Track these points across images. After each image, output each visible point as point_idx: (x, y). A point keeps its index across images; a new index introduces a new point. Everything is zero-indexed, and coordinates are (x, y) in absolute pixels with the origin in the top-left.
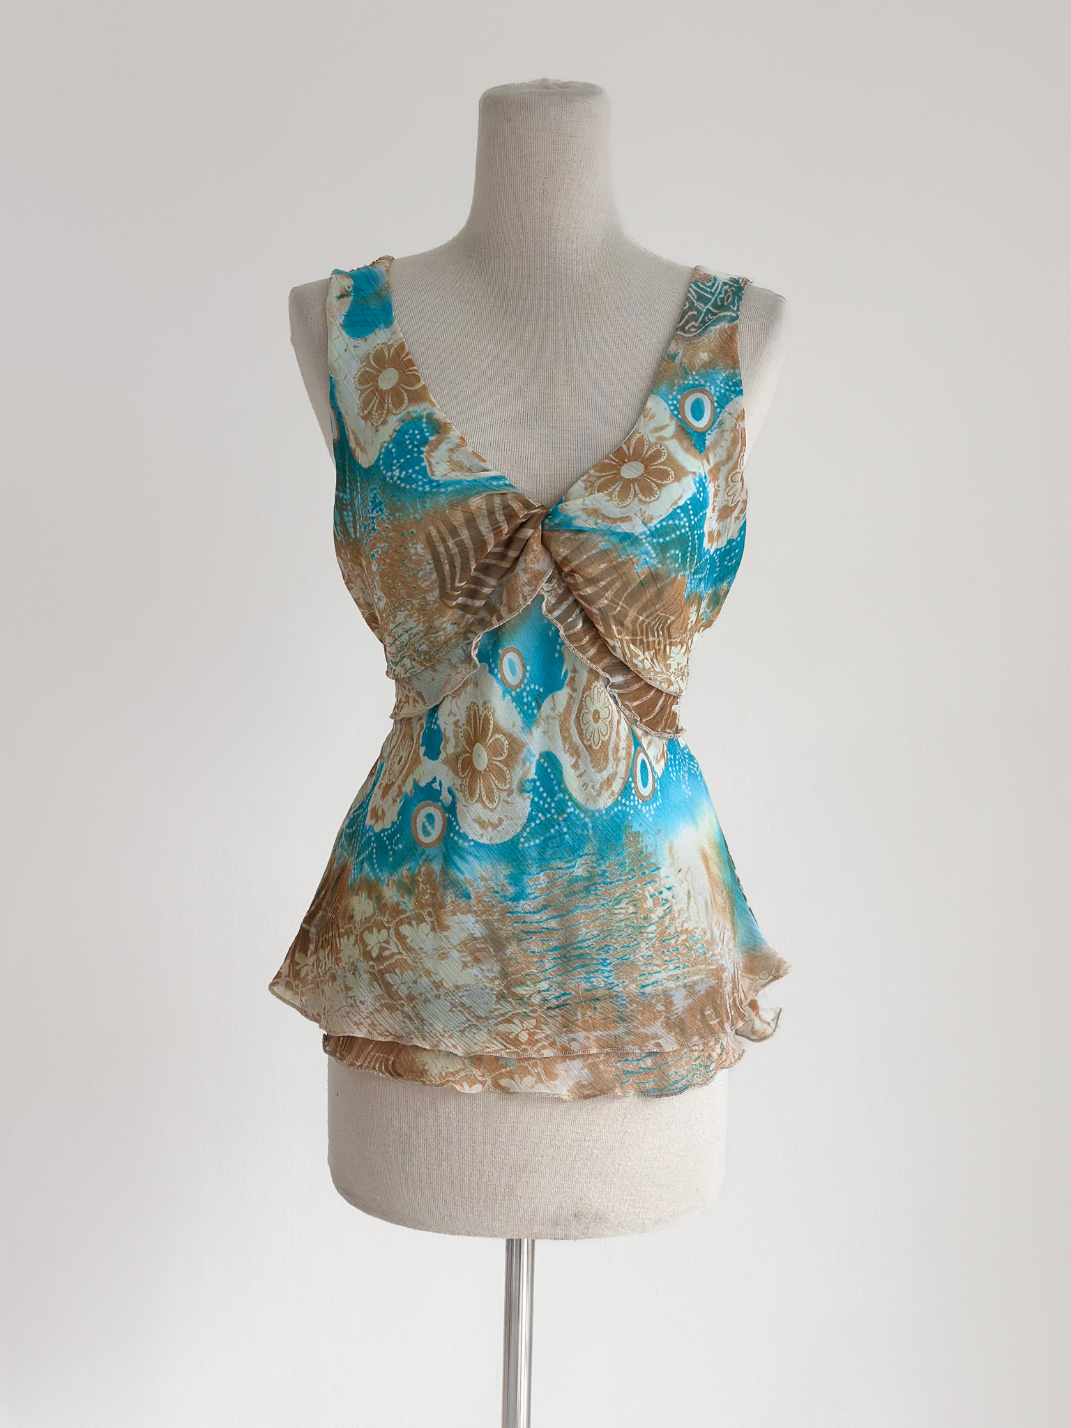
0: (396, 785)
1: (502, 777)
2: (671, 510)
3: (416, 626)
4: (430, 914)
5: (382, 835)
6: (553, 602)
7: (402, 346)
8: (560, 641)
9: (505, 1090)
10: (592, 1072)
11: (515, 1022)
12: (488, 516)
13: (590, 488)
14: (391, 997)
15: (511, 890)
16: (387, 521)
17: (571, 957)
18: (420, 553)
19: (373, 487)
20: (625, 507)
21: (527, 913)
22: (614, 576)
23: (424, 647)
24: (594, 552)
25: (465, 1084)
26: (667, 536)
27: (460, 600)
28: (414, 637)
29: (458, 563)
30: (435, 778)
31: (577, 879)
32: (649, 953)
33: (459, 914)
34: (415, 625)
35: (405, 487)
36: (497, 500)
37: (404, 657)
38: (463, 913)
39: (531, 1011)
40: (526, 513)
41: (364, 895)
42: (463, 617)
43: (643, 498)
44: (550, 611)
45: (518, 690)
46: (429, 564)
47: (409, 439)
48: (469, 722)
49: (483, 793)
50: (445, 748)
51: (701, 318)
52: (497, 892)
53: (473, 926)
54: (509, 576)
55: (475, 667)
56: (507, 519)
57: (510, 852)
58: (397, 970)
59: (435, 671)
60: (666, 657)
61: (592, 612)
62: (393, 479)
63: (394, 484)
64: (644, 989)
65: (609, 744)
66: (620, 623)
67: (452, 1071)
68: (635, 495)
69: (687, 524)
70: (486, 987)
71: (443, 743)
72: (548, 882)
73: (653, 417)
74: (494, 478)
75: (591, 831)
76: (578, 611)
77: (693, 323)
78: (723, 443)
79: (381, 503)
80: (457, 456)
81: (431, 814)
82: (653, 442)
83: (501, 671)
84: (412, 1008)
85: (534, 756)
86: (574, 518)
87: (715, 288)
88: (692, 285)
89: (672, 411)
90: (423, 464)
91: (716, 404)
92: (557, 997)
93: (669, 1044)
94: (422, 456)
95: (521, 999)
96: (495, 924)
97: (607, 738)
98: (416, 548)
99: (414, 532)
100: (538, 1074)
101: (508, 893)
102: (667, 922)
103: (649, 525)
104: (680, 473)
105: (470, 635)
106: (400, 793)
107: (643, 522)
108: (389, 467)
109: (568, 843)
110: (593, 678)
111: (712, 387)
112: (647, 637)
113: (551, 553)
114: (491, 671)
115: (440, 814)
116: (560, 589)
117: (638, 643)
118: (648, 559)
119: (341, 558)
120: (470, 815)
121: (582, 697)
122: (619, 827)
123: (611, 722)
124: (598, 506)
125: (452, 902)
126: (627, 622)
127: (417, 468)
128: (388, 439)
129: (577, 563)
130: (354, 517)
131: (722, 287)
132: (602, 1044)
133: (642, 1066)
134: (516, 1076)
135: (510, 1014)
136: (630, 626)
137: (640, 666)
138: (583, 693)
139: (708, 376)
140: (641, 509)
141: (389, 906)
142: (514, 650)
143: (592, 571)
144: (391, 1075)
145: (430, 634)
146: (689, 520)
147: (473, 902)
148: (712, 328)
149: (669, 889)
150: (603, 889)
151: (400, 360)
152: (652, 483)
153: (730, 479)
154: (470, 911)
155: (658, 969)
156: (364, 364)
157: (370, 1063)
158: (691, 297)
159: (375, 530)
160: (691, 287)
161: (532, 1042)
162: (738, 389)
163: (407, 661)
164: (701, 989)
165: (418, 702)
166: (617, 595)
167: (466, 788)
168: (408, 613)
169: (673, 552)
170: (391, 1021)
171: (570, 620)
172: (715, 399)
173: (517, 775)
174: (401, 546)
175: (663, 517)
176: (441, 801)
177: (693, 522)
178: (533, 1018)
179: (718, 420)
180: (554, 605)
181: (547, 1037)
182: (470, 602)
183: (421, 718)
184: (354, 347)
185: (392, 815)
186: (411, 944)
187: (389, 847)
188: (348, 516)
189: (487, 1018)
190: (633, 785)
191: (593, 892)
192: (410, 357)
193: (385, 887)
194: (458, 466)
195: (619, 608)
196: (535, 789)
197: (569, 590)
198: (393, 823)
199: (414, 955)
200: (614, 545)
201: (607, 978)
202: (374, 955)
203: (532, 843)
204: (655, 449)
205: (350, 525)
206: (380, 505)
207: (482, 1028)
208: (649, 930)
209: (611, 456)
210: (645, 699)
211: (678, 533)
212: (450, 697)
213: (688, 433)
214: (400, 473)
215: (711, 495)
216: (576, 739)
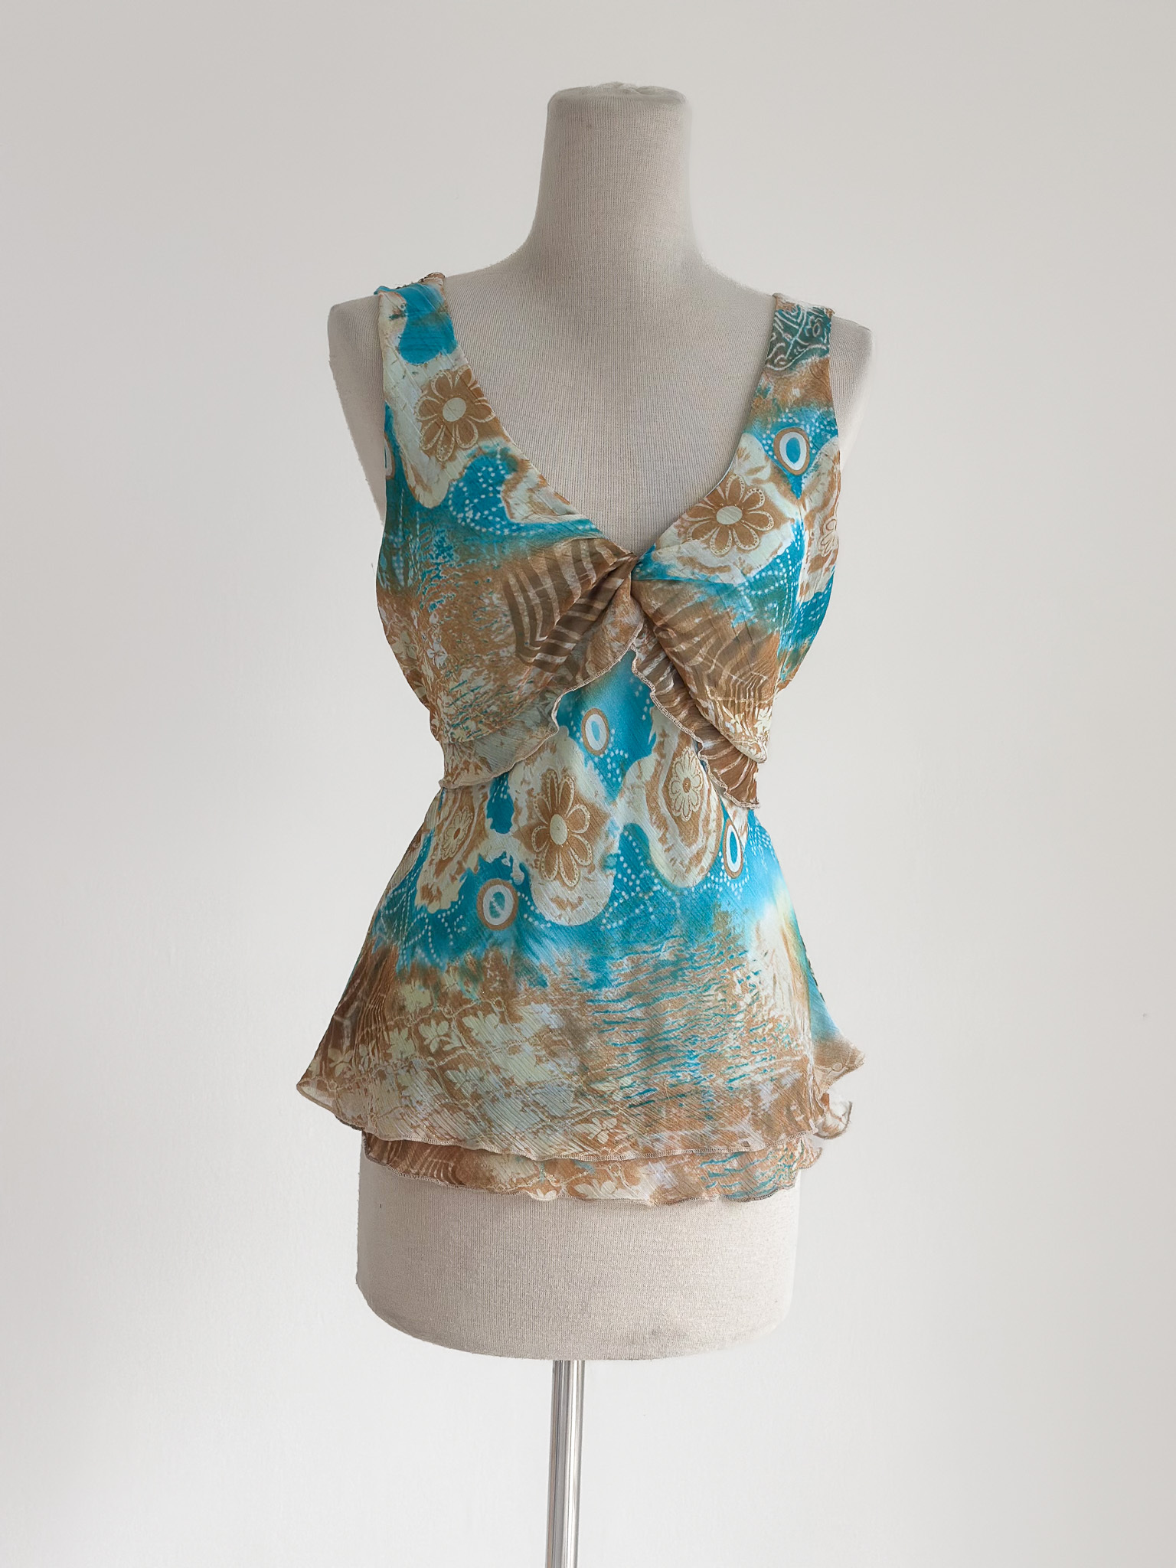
0: (455, 861)
1: (582, 851)
2: (771, 560)
3: (485, 685)
4: (499, 1004)
5: (439, 916)
6: (643, 660)
7: (468, 373)
8: (648, 701)
9: (582, 1198)
10: (677, 1176)
11: (594, 1121)
12: (574, 563)
13: (684, 535)
14: (452, 1096)
15: (592, 976)
16: (457, 568)
17: (656, 1049)
18: (495, 603)
19: (440, 529)
20: (723, 556)
21: (610, 1001)
22: (708, 632)
23: (494, 708)
24: (689, 604)
25: (538, 1191)
26: (766, 588)
27: (538, 656)
28: (481, 697)
29: (539, 616)
30: (505, 853)
31: (663, 964)
32: (737, 1044)
33: (533, 1003)
34: (484, 683)
35: (480, 530)
36: (584, 546)
37: (467, 718)
38: (537, 1003)
39: (613, 1110)
40: (616, 560)
41: (418, 983)
42: (541, 675)
43: (742, 547)
44: (641, 669)
45: (602, 756)
46: (506, 616)
47: (482, 476)
48: (544, 791)
49: (562, 869)
50: (516, 820)
51: (789, 351)
52: (576, 979)
53: (548, 1016)
54: (594, 630)
55: (553, 730)
56: (594, 567)
57: (590, 935)
58: (461, 1067)
59: (504, 734)
60: (754, 720)
61: (685, 671)
62: (465, 521)
63: (467, 527)
64: (732, 1083)
65: (699, 815)
66: (714, 683)
67: (524, 1176)
68: (734, 543)
69: (786, 575)
70: (563, 1084)
71: (514, 813)
72: (632, 968)
73: (747, 457)
74: (580, 522)
75: (679, 911)
76: (669, 670)
77: (782, 356)
78: (820, 487)
79: (449, 548)
80: (538, 497)
81: (500, 893)
82: (749, 484)
83: (584, 736)
84: (478, 1108)
85: (618, 828)
86: (669, 566)
87: (800, 318)
88: (777, 314)
89: (767, 451)
90: (500, 505)
91: (811, 445)
92: (641, 1093)
93: (757, 1143)
94: (499, 496)
95: (601, 1095)
96: (573, 1014)
97: (697, 808)
98: (491, 599)
99: (491, 579)
100: (619, 1178)
101: (589, 979)
102: (755, 1010)
103: (748, 575)
104: (779, 519)
105: (548, 695)
106: (460, 869)
107: (742, 572)
108: (460, 507)
109: (654, 923)
110: (684, 743)
111: (808, 426)
112: (739, 698)
113: (641, 607)
114: (572, 735)
115: (511, 895)
116: (650, 645)
117: (729, 705)
118: (745, 613)
119: (385, 608)
120: (547, 893)
121: (672, 763)
122: (707, 905)
123: (702, 791)
124: (694, 554)
125: (526, 990)
126: (722, 682)
127: (494, 509)
128: (458, 477)
129: (672, 616)
130: (406, 562)
131: (808, 318)
132: (688, 1144)
133: (728, 1167)
134: (595, 1181)
135: (589, 1113)
136: (724, 685)
137: (732, 730)
138: (674, 759)
139: (803, 414)
140: (740, 559)
141: (450, 996)
142: (598, 712)
143: (687, 625)
144: (451, 1183)
145: (501, 693)
146: (788, 571)
147: (549, 989)
148: (803, 362)
149: (756, 974)
150: (692, 975)
151: (466, 388)
152: (751, 530)
153: (824, 527)
154: (546, 1001)
155: (746, 1061)
156: (426, 392)
157: (427, 1169)
158: (777, 327)
159: (440, 577)
160: (776, 316)
161: (612, 1144)
162: (833, 429)
163: (471, 725)
164: (787, 1082)
165: (481, 769)
166: (712, 652)
167: (543, 865)
168: (476, 670)
169: (770, 605)
170: (452, 1124)
171: (661, 679)
172: (811, 439)
173: (599, 849)
174: (473, 596)
175: (763, 567)
176: (512, 879)
177: (791, 573)
178: (613, 1116)
179: (814, 463)
180: (644, 662)
181: (628, 1138)
182: (549, 658)
183: (483, 787)
184: (413, 373)
185: (450, 894)
186: (477, 1038)
187: (449, 930)
188: (398, 561)
189: (563, 1118)
190: (722, 860)
191: (680, 978)
192: (478, 386)
193: (445, 975)
194: (540, 508)
195: (713, 667)
196: (618, 865)
197: (659, 646)
198: (453, 904)
199: (480, 1049)
200: (710, 596)
201: (693, 1071)
202: (433, 1050)
203: (615, 925)
204: (752, 492)
205: (399, 572)
206: (449, 550)
207: (557, 1128)
208: (737, 1018)
209: (706, 499)
210: (732, 766)
211: (777, 585)
212: (523, 764)
213: (784, 476)
214: (474, 515)
215: (806, 544)
216: (664, 810)
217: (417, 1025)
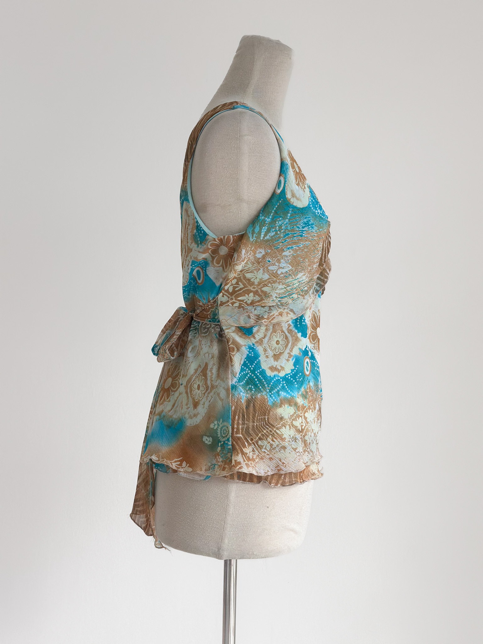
0: (285, 353)
3: (305, 279)
4: (311, 405)
5: (287, 377)
16: (315, 233)
28: (302, 284)
30: (307, 345)
41: (286, 406)
48: (312, 319)
50: (308, 332)
79: (313, 224)
99: (323, 237)
106: (290, 356)
115: (309, 362)
128: (310, 195)
141: (300, 407)
156: (289, 159)
176: (309, 355)
185: (289, 367)
186: (308, 421)
193: (297, 399)
198: (292, 370)
199: (309, 425)
217: (292, 422)
